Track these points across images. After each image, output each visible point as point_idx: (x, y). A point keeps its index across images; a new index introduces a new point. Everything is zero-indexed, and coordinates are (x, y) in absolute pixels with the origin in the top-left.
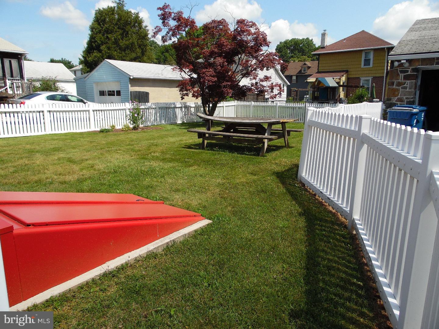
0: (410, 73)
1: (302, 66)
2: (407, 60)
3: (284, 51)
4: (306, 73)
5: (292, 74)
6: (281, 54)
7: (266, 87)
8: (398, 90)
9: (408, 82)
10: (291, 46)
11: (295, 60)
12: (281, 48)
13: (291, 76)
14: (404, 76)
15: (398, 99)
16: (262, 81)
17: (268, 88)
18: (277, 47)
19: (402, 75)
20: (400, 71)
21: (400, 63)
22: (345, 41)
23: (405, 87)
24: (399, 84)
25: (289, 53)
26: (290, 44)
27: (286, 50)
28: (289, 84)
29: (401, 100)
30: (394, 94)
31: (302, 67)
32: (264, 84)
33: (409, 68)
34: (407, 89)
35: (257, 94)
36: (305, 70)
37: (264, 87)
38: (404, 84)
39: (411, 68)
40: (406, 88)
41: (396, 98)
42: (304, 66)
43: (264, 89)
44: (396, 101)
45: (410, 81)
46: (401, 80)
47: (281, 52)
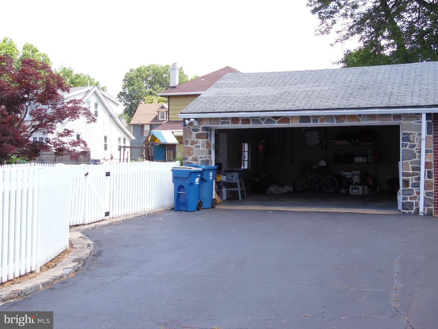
0: (201, 132)
1: (158, 110)
2: (196, 119)
3: (137, 84)
4: (165, 120)
5: (142, 122)
6: (133, 89)
7: (66, 143)
8: (192, 149)
9: (200, 140)
10: (148, 76)
11: (152, 100)
12: (131, 79)
13: (142, 126)
14: (196, 134)
15: (193, 158)
16: (62, 135)
17: (69, 146)
18: (126, 76)
19: (194, 134)
20: (192, 129)
21: (190, 121)
22: (203, 79)
23: (198, 145)
24: (193, 143)
25: (146, 88)
26: (147, 73)
27: (141, 82)
28: (134, 138)
29: (195, 159)
30: (189, 153)
31: (158, 112)
32: (65, 139)
33: (200, 127)
34: (200, 148)
35: (55, 153)
36: (164, 116)
37: (64, 143)
38: (197, 143)
39: (201, 126)
40: (198, 147)
41: (192, 157)
42: (162, 110)
43: (63, 146)
44: (191, 160)
45: (201, 140)
46: (194, 138)
47: (132, 85)
